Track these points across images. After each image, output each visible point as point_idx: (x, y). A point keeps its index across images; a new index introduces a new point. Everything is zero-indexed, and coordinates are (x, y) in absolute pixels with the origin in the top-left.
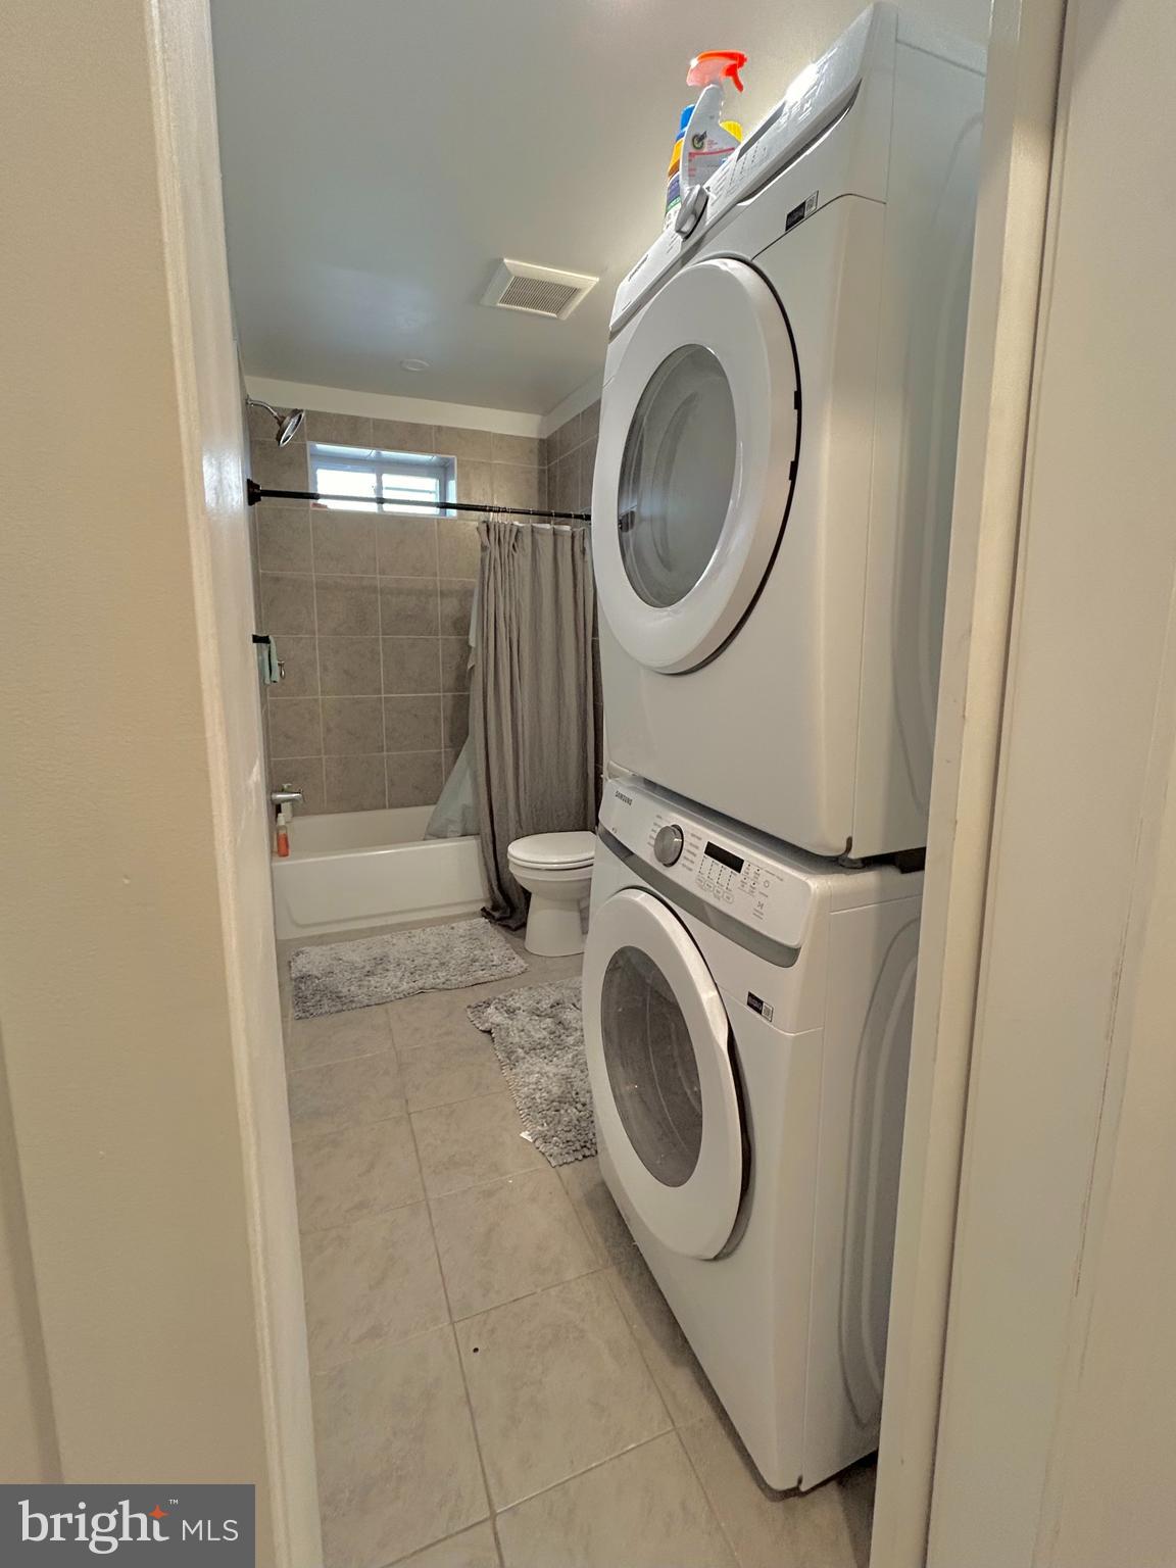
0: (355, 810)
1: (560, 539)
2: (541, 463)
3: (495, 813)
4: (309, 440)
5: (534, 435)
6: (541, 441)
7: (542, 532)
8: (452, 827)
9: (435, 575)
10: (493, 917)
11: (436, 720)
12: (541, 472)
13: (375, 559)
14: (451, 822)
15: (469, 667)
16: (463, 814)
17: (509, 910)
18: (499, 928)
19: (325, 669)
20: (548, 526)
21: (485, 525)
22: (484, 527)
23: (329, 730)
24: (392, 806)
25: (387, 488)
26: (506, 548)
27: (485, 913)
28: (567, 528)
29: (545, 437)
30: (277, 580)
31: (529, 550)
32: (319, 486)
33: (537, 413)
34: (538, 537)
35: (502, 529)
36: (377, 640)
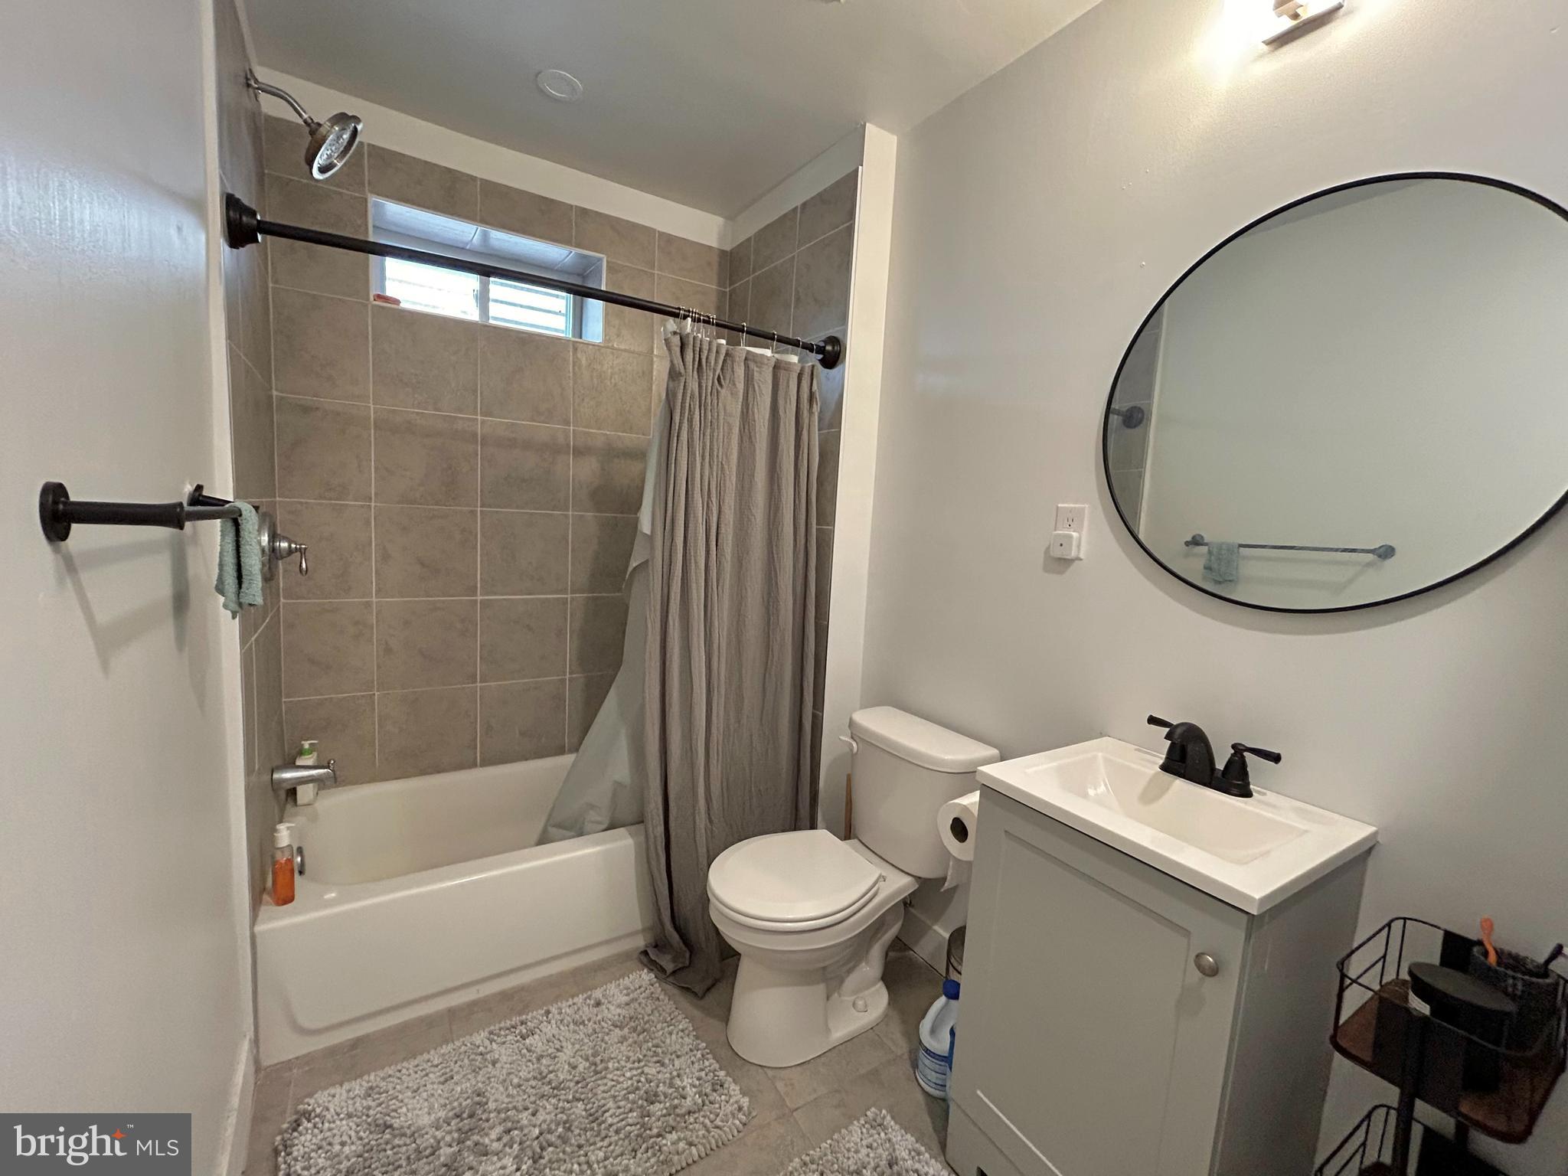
0: (424, 772)
1: (782, 374)
2: (721, 283)
3: (672, 804)
4: (372, 192)
5: (714, 244)
6: (723, 253)
7: (759, 360)
8: (593, 816)
9: (567, 423)
10: (663, 970)
11: (560, 633)
12: (721, 295)
13: (476, 391)
14: (592, 807)
15: (634, 564)
16: (614, 794)
17: (687, 955)
18: (676, 991)
19: (385, 557)
20: (768, 353)
21: (678, 337)
22: (676, 340)
23: (388, 650)
24: (487, 762)
25: (496, 301)
26: (709, 378)
27: (646, 958)
28: (794, 359)
29: (728, 248)
30: (306, 410)
31: (741, 386)
32: (388, 284)
33: (719, 215)
34: (752, 365)
35: (705, 347)
36: (473, 513)
